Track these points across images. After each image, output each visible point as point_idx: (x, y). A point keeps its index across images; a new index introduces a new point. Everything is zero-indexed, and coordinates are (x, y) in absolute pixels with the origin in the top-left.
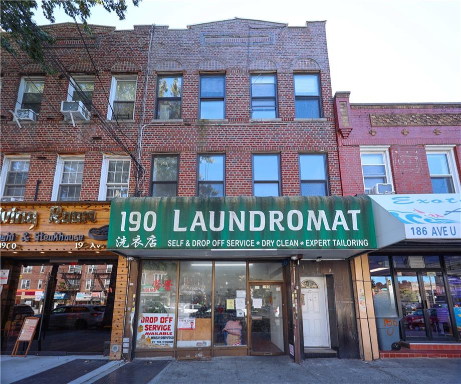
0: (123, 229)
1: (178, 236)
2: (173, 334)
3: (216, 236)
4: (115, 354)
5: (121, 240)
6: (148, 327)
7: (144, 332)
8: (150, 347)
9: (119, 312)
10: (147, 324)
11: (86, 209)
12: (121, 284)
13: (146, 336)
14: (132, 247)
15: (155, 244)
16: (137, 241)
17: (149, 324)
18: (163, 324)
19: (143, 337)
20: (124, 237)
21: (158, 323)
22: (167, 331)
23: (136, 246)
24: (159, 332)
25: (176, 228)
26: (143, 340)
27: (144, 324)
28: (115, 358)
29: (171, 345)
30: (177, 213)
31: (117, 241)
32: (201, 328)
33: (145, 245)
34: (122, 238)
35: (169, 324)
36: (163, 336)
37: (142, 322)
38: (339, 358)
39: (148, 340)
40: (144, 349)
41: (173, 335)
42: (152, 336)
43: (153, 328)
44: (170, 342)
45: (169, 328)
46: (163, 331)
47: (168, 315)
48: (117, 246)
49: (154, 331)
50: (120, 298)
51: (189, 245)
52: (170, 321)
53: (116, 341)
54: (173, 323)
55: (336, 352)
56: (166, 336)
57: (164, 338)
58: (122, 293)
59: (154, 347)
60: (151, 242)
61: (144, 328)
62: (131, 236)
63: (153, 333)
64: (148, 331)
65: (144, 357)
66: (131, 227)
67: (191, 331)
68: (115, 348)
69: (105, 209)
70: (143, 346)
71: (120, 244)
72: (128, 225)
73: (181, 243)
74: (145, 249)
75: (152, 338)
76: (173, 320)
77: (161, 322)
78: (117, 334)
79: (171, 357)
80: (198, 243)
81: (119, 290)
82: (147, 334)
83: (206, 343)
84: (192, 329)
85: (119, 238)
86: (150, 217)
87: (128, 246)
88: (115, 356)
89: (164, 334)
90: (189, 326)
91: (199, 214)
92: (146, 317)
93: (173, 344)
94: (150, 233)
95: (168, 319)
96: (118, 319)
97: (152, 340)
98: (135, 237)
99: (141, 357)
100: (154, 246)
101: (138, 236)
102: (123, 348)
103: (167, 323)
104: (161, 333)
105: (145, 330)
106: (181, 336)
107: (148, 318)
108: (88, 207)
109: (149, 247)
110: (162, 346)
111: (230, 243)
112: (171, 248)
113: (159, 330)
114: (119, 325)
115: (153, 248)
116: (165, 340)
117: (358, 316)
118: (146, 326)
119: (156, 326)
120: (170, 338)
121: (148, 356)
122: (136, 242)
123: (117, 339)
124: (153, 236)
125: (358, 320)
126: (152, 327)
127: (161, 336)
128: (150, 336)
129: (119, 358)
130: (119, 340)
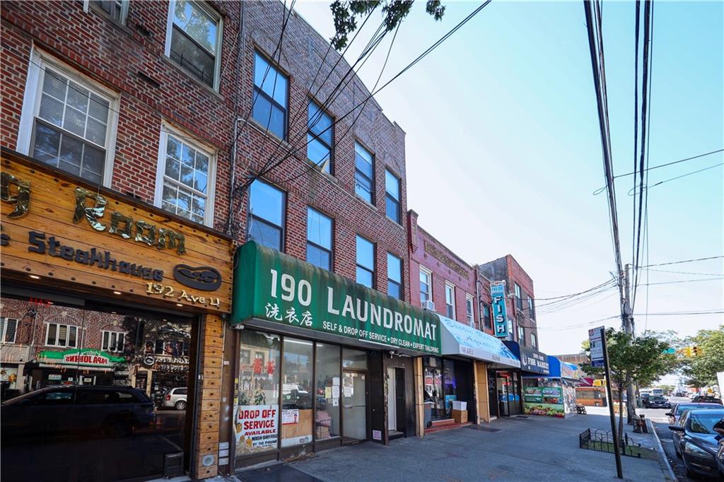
0: (274, 294)
1: (332, 318)
2: (276, 431)
3: (362, 326)
4: (208, 469)
5: (273, 308)
6: (248, 425)
7: (243, 432)
8: (252, 452)
9: (211, 405)
10: (247, 420)
11: (160, 222)
12: (213, 362)
13: (246, 437)
14: (285, 321)
15: (311, 323)
16: (291, 314)
17: (249, 420)
18: (266, 419)
19: (242, 438)
20: (275, 305)
21: (260, 419)
22: (270, 428)
23: (290, 321)
24: (261, 430)
25: (330, 310)
26: (243, 443)
27: (242, 421)
28: (208, 475)
29: (275, 446)
30: (331, 290)
31: (267, 309)
32: (304, 421)
33: (300, 322)
34: (274, 307)
35: (272, 419)
36: (266, 435)
37: (240, 418)
38: (405, 437)
39: (248, 442)
40: (245, 456)
41: (276, 433)
42: (254, 436)
43: (255, 425)
44: (274, 442)
45: (272, 423)
46: (266, 429)
47: (271, 407)
48: (268, 316)
49: (256, 430)
50: (212, 383)
51: (341, 331)
52: (273, 414)
53: (209, 449)
54: (276, 418)
55: (402, 433)
56: (269, 434)
57: (267, 437)
58: (216, 375)
59: (257, 451)
60: (306, 319)
61: (244, 426)
62: (285, 306)
63: (254, 433)
64: (249, 430)
65: (245, 466)
66: (284, 295)
67: (295, 425)
68: (208, 460)
69: (200, 237)
70: (243, 451)
71: (271, 314)
72: (280, 291)
73: (335, 327)
74: (301, 326)
75: (253, 439)
76: (277, 413)
77: (263, 417)
78: (210, 438)
79: (275, 460)
80: (348, 330)
81: (210, 370)
82: (246, 434)
83: (307, 438)
84: (295, 423)
85: (269, 305)
86: (305, 287)
87: (281, 319)
88: (208, 472)
89: (267, 432)
90: (292, 420)
91: (349, 299)
92: (246, 411)
93: (276, 443)
94: (306, 309)
95: (271, 413)
96: (211, 416)
97: (253, 442)
98: (289, 309)
99: (241, 467)
100: (310, 325)
101: (293, 309)
102: (219, 458)
103: (270, 418)
104: (263, 432)
105: (245, 428)
106: (285, 432)
107: (248, 411)
108: (166, 221)
109: (304, 325)
110: (265, 448)
111: (372, 335)
112: (326, 331)
113: (261, 427)
114: (213, 424)
115: (308, 327)
116: (268, 440)
117: (417, 403)
118: (245, 423)
119: (257, 422)
120: (273, 436)
121: (251, 465)
122: (290, 316)
123: (211, 446)
124: (308, 312)
125: (417, 406)
126: (253, 424)
127: (263, 435)
128: (251, 437)
129: (216, 473)
130: (214, 447)
